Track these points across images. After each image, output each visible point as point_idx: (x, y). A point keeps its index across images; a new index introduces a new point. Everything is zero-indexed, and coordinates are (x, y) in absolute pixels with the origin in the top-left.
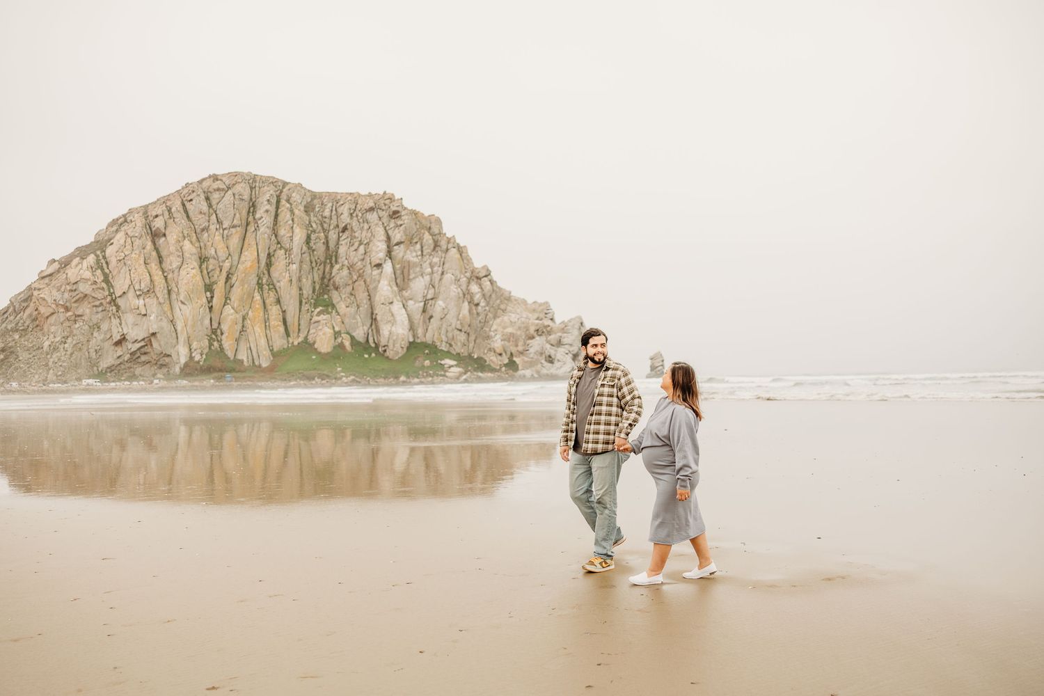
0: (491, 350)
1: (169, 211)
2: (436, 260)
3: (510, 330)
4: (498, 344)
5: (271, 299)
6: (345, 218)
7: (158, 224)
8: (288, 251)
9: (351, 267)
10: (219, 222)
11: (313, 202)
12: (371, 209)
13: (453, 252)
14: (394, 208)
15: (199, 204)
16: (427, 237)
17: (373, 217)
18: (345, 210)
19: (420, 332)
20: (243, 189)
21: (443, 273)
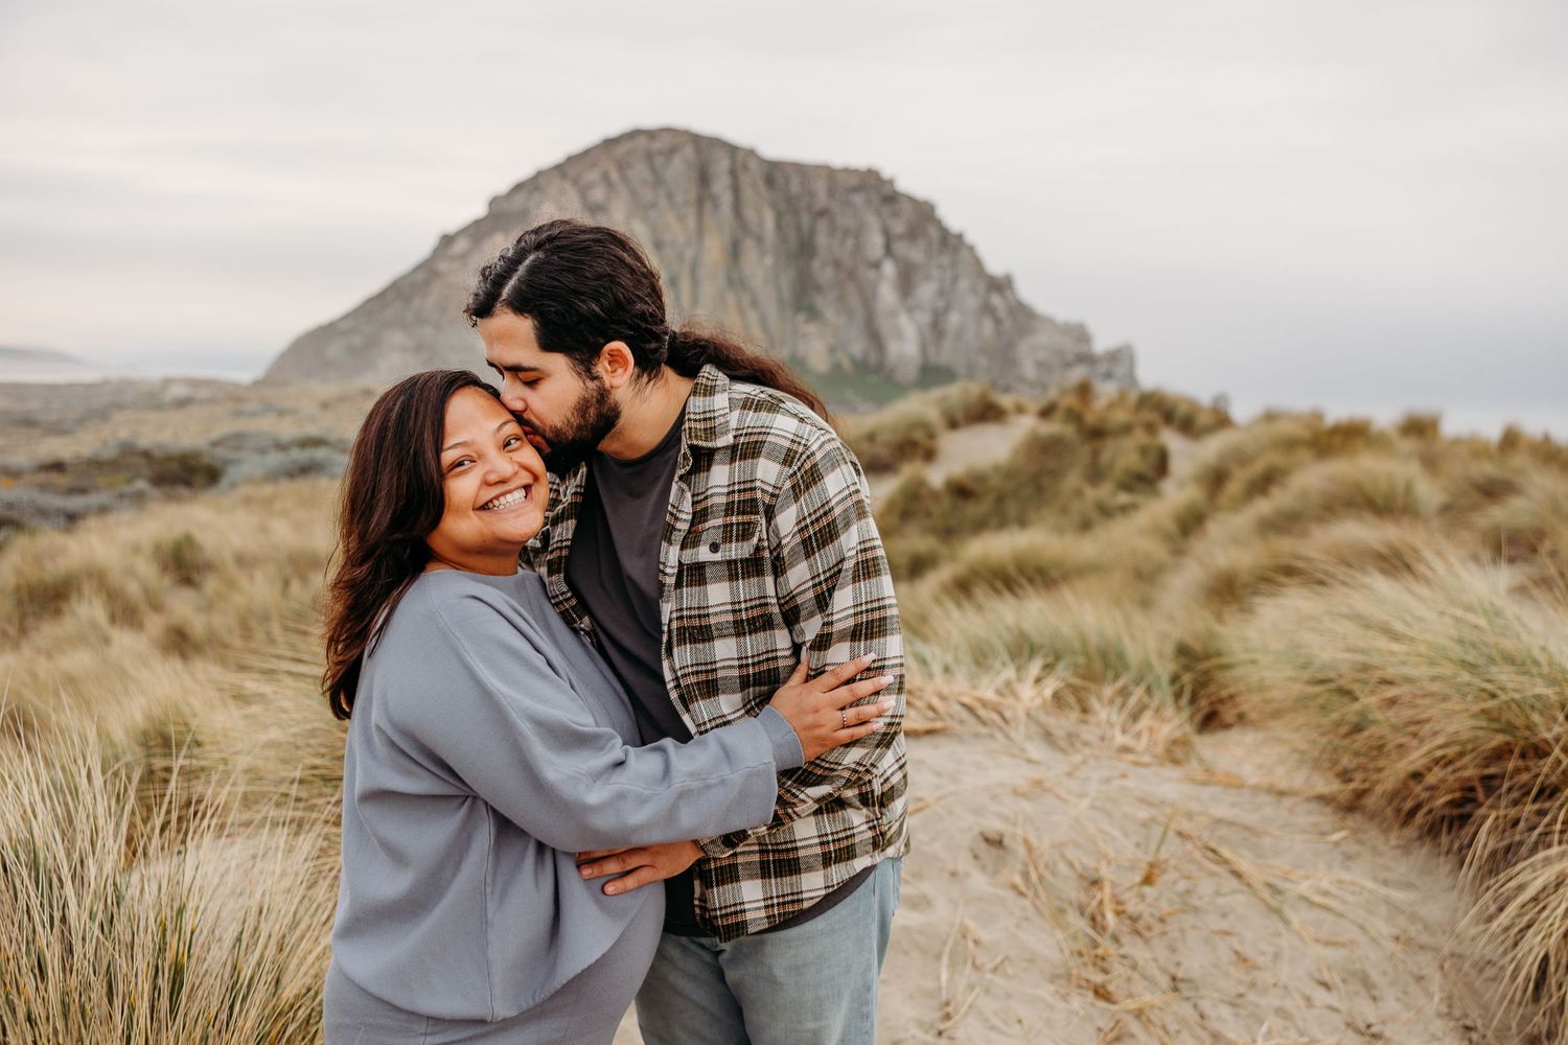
0: (1022, 379)
1: (606, 178)
2: (945, 260)
3: (1042, 355)
4: (1029, 370)
5: (746, 300)
6: (822, 199)
7: (598, 194)
8: (759, 240)
9: (837, 264)
10: (670, 196)
11: (775, 173)
12: (856, 189)
13: (964, 254)
14: (886, 190)
15: (639, 171)
16: (933, 232)
17: (858, 199)
18: (820, 187)
19: (931, 350)
20: (689, 151)
21: (955, 280)
